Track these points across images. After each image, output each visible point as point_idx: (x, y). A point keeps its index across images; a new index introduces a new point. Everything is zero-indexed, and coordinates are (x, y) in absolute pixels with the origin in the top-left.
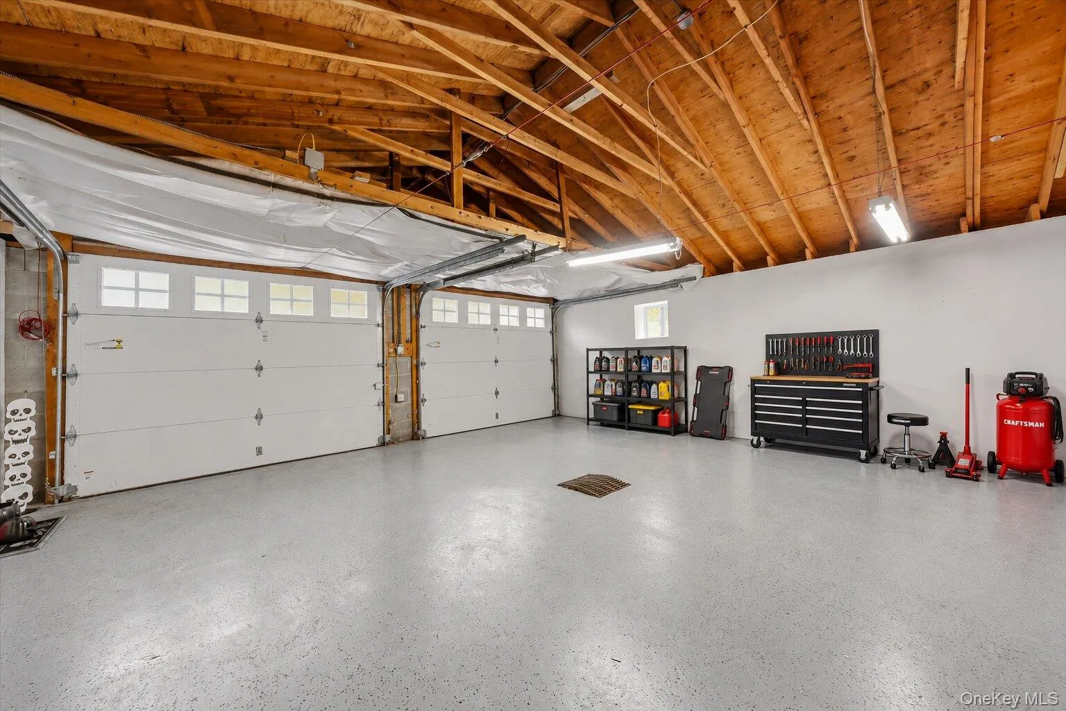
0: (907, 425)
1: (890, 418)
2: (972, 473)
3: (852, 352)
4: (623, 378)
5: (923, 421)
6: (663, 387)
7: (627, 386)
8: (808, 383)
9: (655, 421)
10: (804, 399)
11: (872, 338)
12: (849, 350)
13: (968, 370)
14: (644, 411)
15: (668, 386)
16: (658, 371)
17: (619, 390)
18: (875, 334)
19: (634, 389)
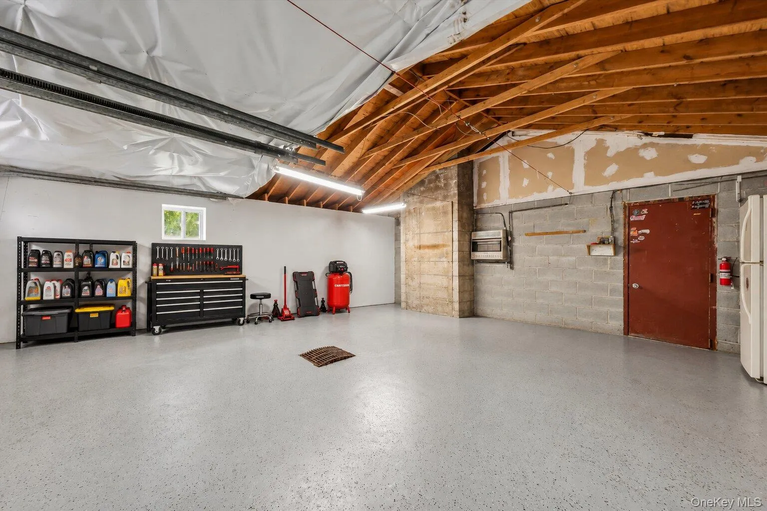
0: (261, 299)
1: (253, 297)
2: (290, 318)
3: (226, 258)
4: (72, 275)
5: (268, 296)
6: (122, 283)
7: (75, 285)
8: (204, 280)
9: (113, 325)
10: (202, 291)
11: (238, 250)
12: (224, 257)
13: (285, 267)
14: (100, 313)
15: (128, 282)
16: (118, 266)
17: (67, 292)
18: (240, 248)
19: (86, 288)
